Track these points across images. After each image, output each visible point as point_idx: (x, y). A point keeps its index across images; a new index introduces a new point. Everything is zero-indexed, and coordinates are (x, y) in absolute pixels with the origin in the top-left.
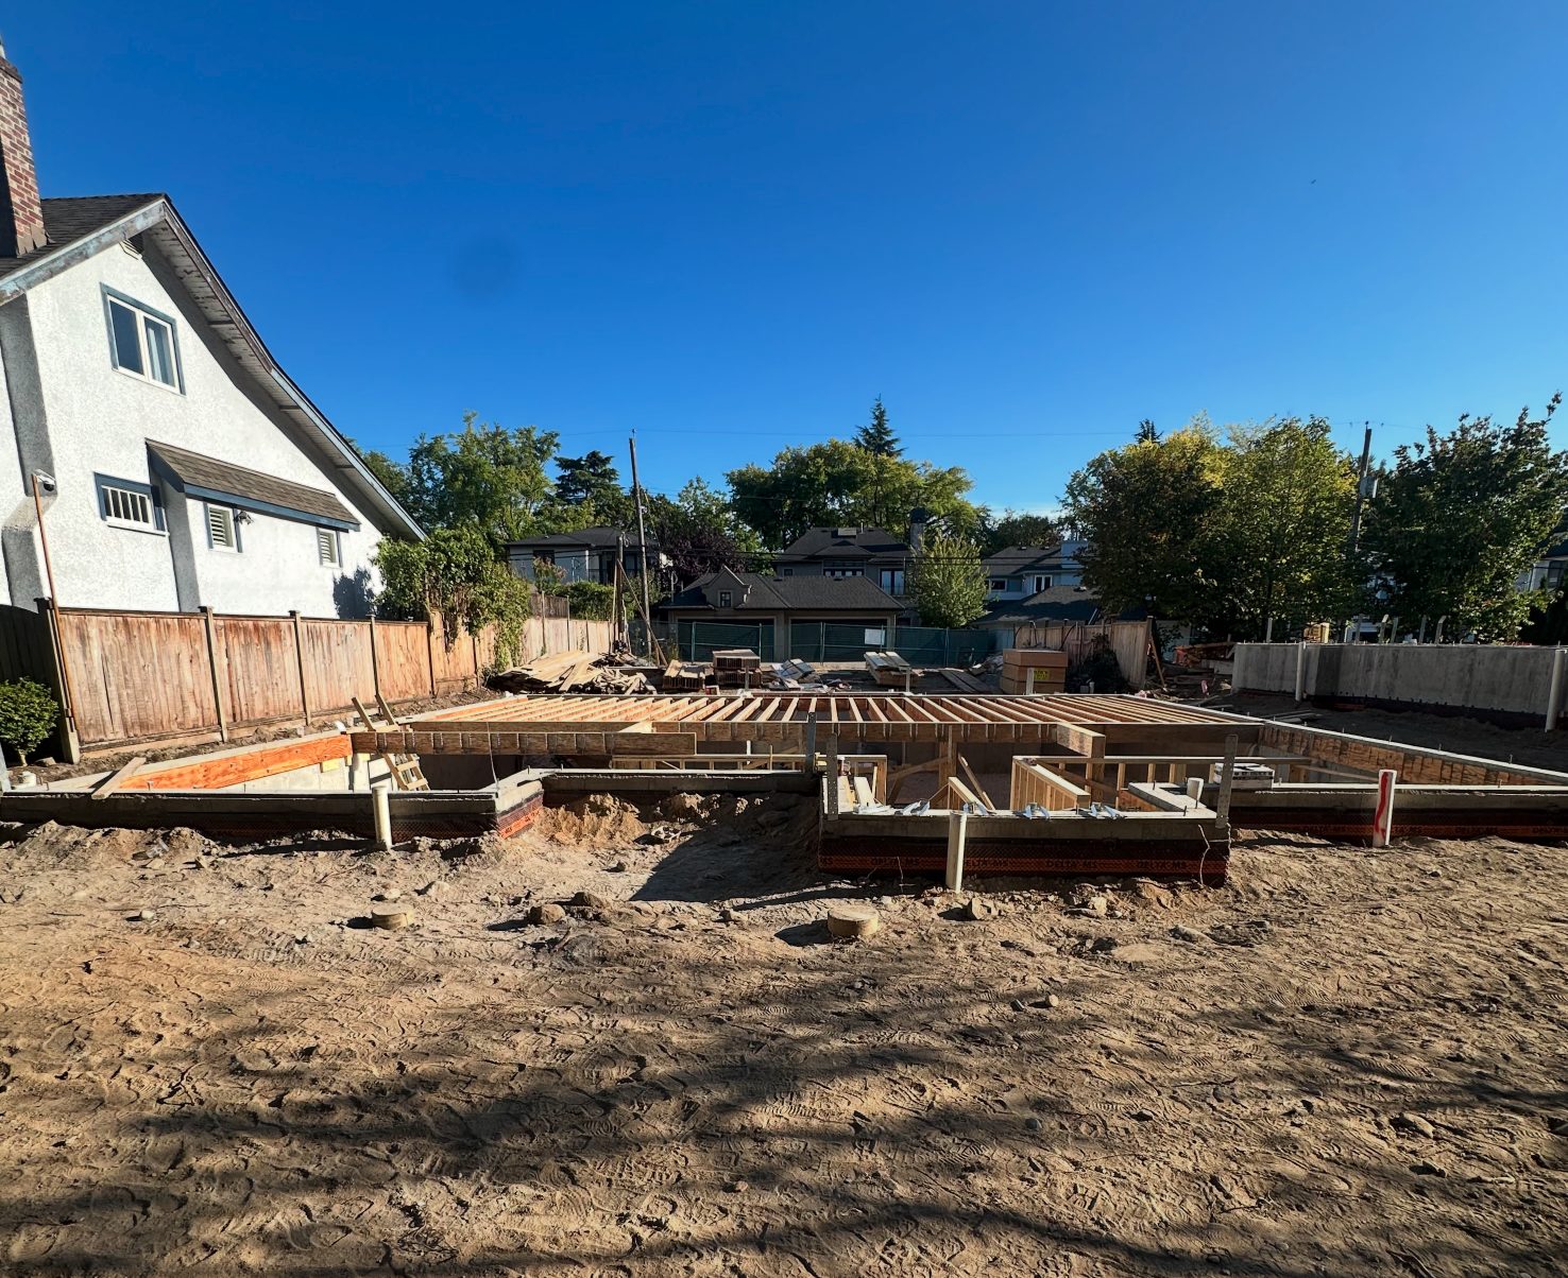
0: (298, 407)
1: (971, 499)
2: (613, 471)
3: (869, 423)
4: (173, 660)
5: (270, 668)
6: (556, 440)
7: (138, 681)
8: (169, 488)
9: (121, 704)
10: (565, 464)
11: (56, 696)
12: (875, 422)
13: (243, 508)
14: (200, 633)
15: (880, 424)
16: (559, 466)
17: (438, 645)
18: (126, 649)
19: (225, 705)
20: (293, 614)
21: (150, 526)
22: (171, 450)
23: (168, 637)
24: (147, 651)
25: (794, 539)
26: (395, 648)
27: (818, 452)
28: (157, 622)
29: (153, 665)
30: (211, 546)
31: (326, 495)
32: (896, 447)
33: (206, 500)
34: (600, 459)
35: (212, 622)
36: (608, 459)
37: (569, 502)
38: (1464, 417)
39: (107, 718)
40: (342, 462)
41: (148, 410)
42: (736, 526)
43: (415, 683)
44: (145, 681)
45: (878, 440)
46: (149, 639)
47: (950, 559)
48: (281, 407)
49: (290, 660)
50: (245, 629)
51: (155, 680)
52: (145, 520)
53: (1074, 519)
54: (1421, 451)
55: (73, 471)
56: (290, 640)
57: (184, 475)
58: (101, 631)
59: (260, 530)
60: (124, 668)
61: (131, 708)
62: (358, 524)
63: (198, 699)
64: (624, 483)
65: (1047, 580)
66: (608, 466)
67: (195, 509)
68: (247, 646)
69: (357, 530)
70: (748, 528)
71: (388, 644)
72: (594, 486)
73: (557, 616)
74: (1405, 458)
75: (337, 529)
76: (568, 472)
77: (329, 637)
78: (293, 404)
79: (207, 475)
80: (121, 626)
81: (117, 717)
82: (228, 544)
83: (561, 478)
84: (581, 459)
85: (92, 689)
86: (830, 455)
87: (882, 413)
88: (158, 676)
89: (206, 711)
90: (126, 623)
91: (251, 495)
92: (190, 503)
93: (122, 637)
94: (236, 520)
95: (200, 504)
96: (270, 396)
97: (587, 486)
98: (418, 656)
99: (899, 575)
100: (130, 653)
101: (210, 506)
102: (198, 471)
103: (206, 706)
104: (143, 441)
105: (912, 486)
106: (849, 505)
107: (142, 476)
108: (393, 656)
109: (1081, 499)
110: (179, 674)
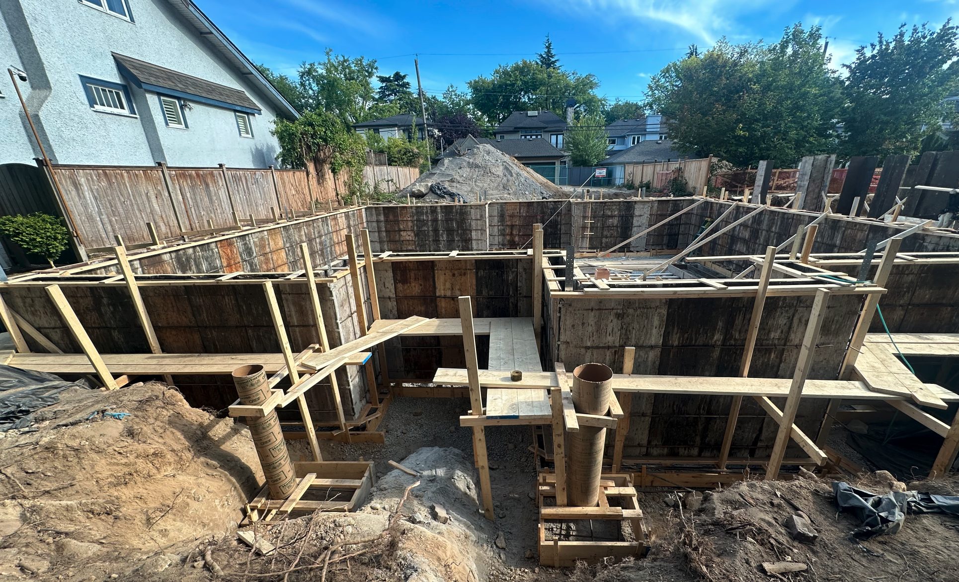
0: (211, 33)
1: (597, 93)
2: (408, 84)
3: (543, 51)
4: (144, 197)
5: (211, 199)
6: (376, 65)
7: (121, 210)
8: (134, 86)
9: (112, 226)
10: (382, 79)
11: (63, 223)
12: (546, 50)
13: (185, 100)
14: (160, 179)
15: (549, 52)
16: (380, 80)
17: (313, 181)
18: (109, 191)
19: (184, 223)
20: (221, 166)
21: (126, 112)
22: (131, 61)
23: (138, 183)
24: (125, 192)
25: (504, 118)
26: (288, 186)
27: (517, 68)
28: (128, 173)
29: (131, 200)
30: (167, 124)
31: (238, 91)
32: (557, 64)
33: (159, 94)
34: (400, 76)
35: (166, 172)
36: (405, 76)
37: (386, 102)
38: (902, 26)
39: (104, 236)
40: (245, 71)
41: (110, 32)
42: (474, 112)
43: (302, 205)
44: (127, 211)
45: (548, 61)
46: (124, 184)
47: (588, 127)
48: (201, 33)
49: (223, 193)
50: (190, 176)
51: (133, 210)
52: (122, 107)
53: (652, 104)
54: (874, 49)
55: (60, 72)
56: (221, 183)
57: (141, 77)
58: (88, 180)
59: (197, 114)
60: (110, 203)
61: (120, 229)
62: (260, 110)
63: (166, 221)
64: (413, 89)
65: (638, 138)
66: (405, 81)
67: (153, 101)
68: (193, 187)
69: (260, 114)
70: (480, 113)
71: (284, 183)
72: (398, 92)
73: (381, 164)
74: (862, 54)
75: (247, 114)
76: (384, 85)
77: (246, 179)
78: (208, 31)
79: (157, 77)
80: (103, 177)
81: (111, 234)
82: (180, 123)
83: (381, 88)
84: (390, 77)
85: (90, 218)
86: (522, 70)
87: (550, 45)
88: (135, 207)
89: (172, 228)
90: (105, 174)
91: (188, 91)
92: (148, 96)
93: (104, 184)
94: (182, 107)
95: (156, 98)
96: (193, 25)
97: (394, 92)
98: (302, 189)
99: (560, 137)
100: (112, 194)
101: (162, 98)
102: (151, 75)
103: (171, 224)
104: (110, 54)
105: (567, 86)
106: (532, 99)
107: (114, 77)
108: (288, 190)
109: (656, 92)
110: (150, 206)
